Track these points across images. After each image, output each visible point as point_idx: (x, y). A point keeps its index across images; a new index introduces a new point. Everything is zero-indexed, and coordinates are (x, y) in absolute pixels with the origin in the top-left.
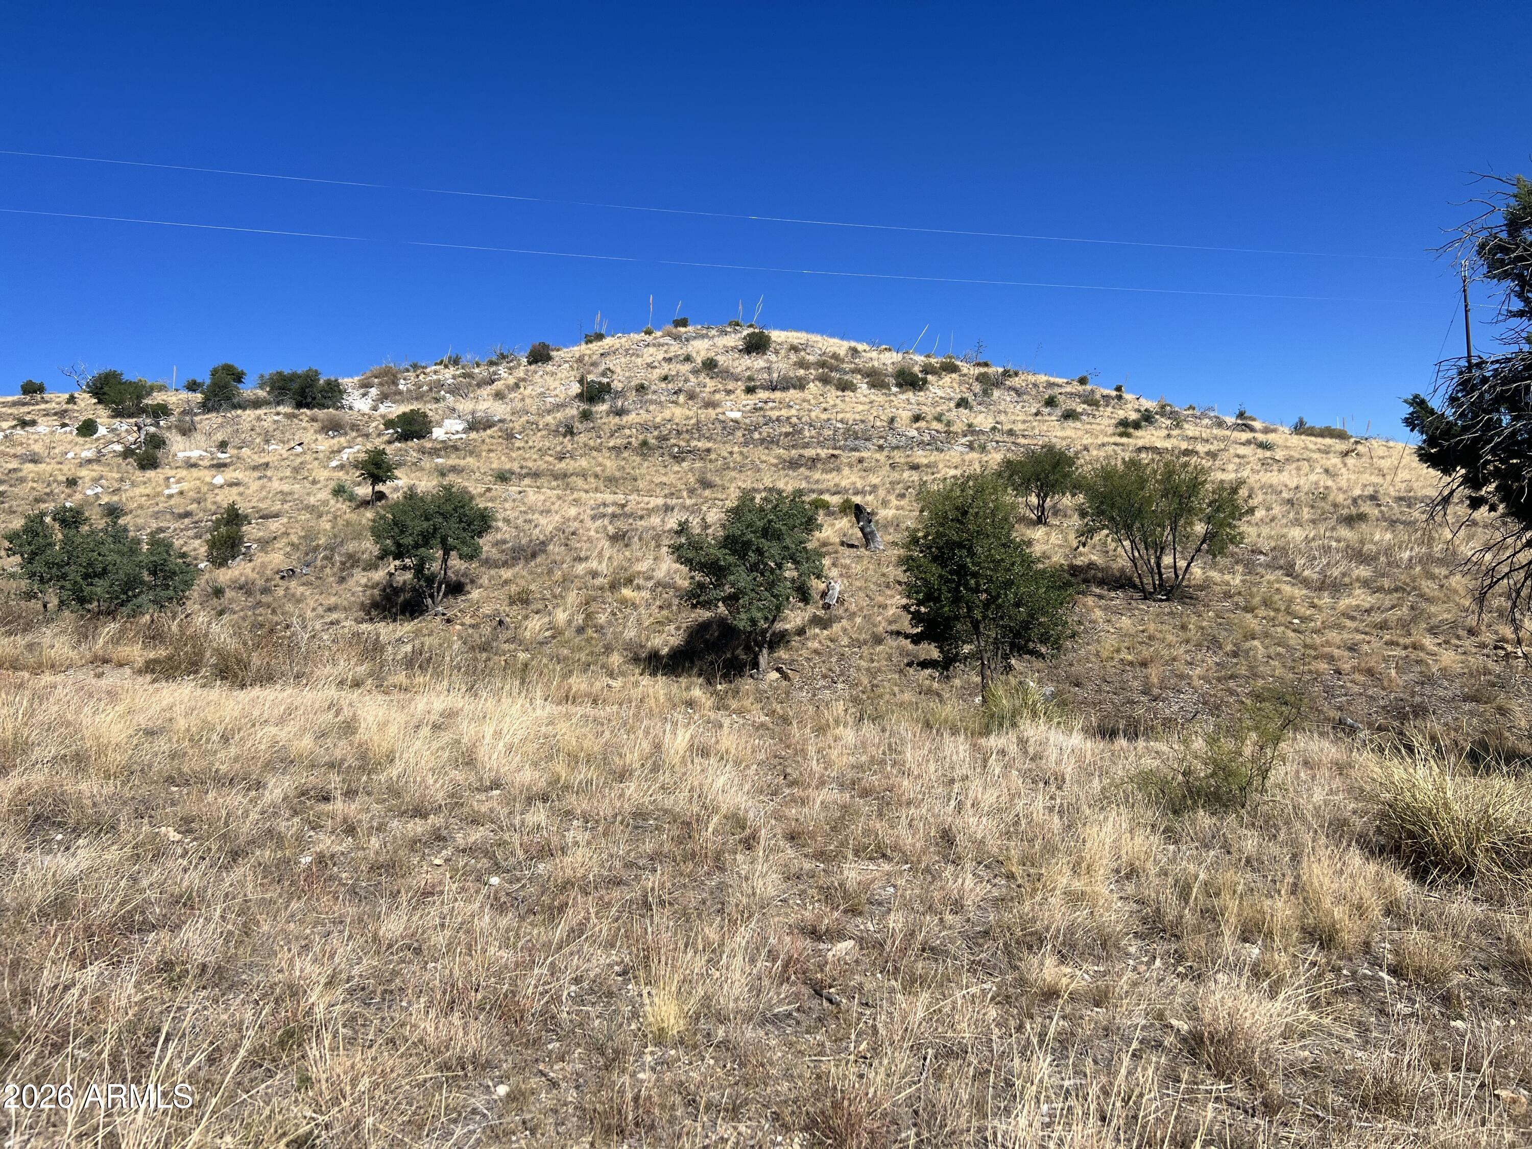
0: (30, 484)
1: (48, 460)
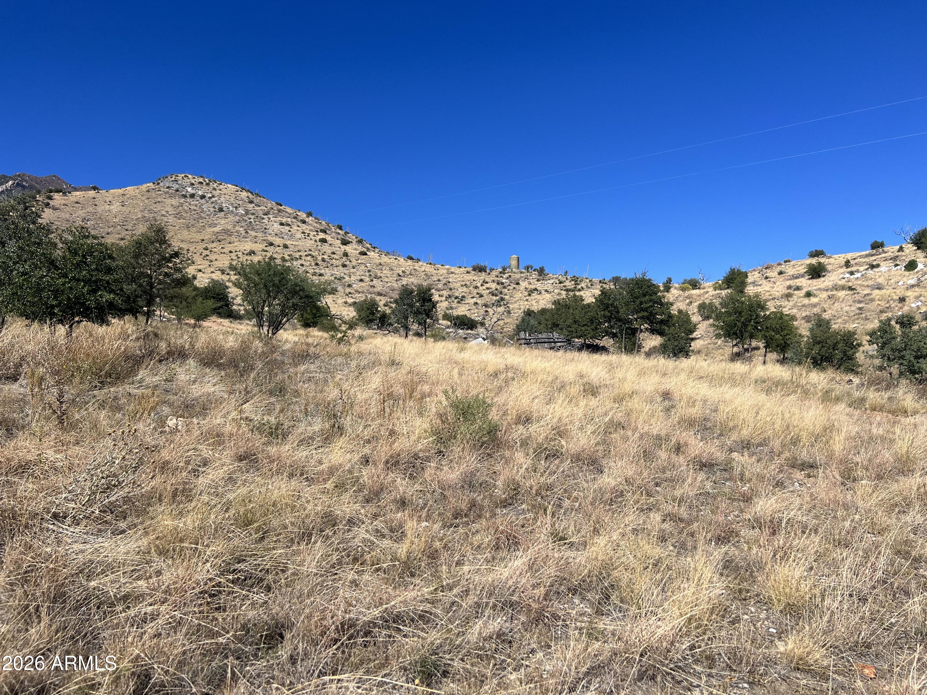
0: (877, 302)
1: (887, 287)
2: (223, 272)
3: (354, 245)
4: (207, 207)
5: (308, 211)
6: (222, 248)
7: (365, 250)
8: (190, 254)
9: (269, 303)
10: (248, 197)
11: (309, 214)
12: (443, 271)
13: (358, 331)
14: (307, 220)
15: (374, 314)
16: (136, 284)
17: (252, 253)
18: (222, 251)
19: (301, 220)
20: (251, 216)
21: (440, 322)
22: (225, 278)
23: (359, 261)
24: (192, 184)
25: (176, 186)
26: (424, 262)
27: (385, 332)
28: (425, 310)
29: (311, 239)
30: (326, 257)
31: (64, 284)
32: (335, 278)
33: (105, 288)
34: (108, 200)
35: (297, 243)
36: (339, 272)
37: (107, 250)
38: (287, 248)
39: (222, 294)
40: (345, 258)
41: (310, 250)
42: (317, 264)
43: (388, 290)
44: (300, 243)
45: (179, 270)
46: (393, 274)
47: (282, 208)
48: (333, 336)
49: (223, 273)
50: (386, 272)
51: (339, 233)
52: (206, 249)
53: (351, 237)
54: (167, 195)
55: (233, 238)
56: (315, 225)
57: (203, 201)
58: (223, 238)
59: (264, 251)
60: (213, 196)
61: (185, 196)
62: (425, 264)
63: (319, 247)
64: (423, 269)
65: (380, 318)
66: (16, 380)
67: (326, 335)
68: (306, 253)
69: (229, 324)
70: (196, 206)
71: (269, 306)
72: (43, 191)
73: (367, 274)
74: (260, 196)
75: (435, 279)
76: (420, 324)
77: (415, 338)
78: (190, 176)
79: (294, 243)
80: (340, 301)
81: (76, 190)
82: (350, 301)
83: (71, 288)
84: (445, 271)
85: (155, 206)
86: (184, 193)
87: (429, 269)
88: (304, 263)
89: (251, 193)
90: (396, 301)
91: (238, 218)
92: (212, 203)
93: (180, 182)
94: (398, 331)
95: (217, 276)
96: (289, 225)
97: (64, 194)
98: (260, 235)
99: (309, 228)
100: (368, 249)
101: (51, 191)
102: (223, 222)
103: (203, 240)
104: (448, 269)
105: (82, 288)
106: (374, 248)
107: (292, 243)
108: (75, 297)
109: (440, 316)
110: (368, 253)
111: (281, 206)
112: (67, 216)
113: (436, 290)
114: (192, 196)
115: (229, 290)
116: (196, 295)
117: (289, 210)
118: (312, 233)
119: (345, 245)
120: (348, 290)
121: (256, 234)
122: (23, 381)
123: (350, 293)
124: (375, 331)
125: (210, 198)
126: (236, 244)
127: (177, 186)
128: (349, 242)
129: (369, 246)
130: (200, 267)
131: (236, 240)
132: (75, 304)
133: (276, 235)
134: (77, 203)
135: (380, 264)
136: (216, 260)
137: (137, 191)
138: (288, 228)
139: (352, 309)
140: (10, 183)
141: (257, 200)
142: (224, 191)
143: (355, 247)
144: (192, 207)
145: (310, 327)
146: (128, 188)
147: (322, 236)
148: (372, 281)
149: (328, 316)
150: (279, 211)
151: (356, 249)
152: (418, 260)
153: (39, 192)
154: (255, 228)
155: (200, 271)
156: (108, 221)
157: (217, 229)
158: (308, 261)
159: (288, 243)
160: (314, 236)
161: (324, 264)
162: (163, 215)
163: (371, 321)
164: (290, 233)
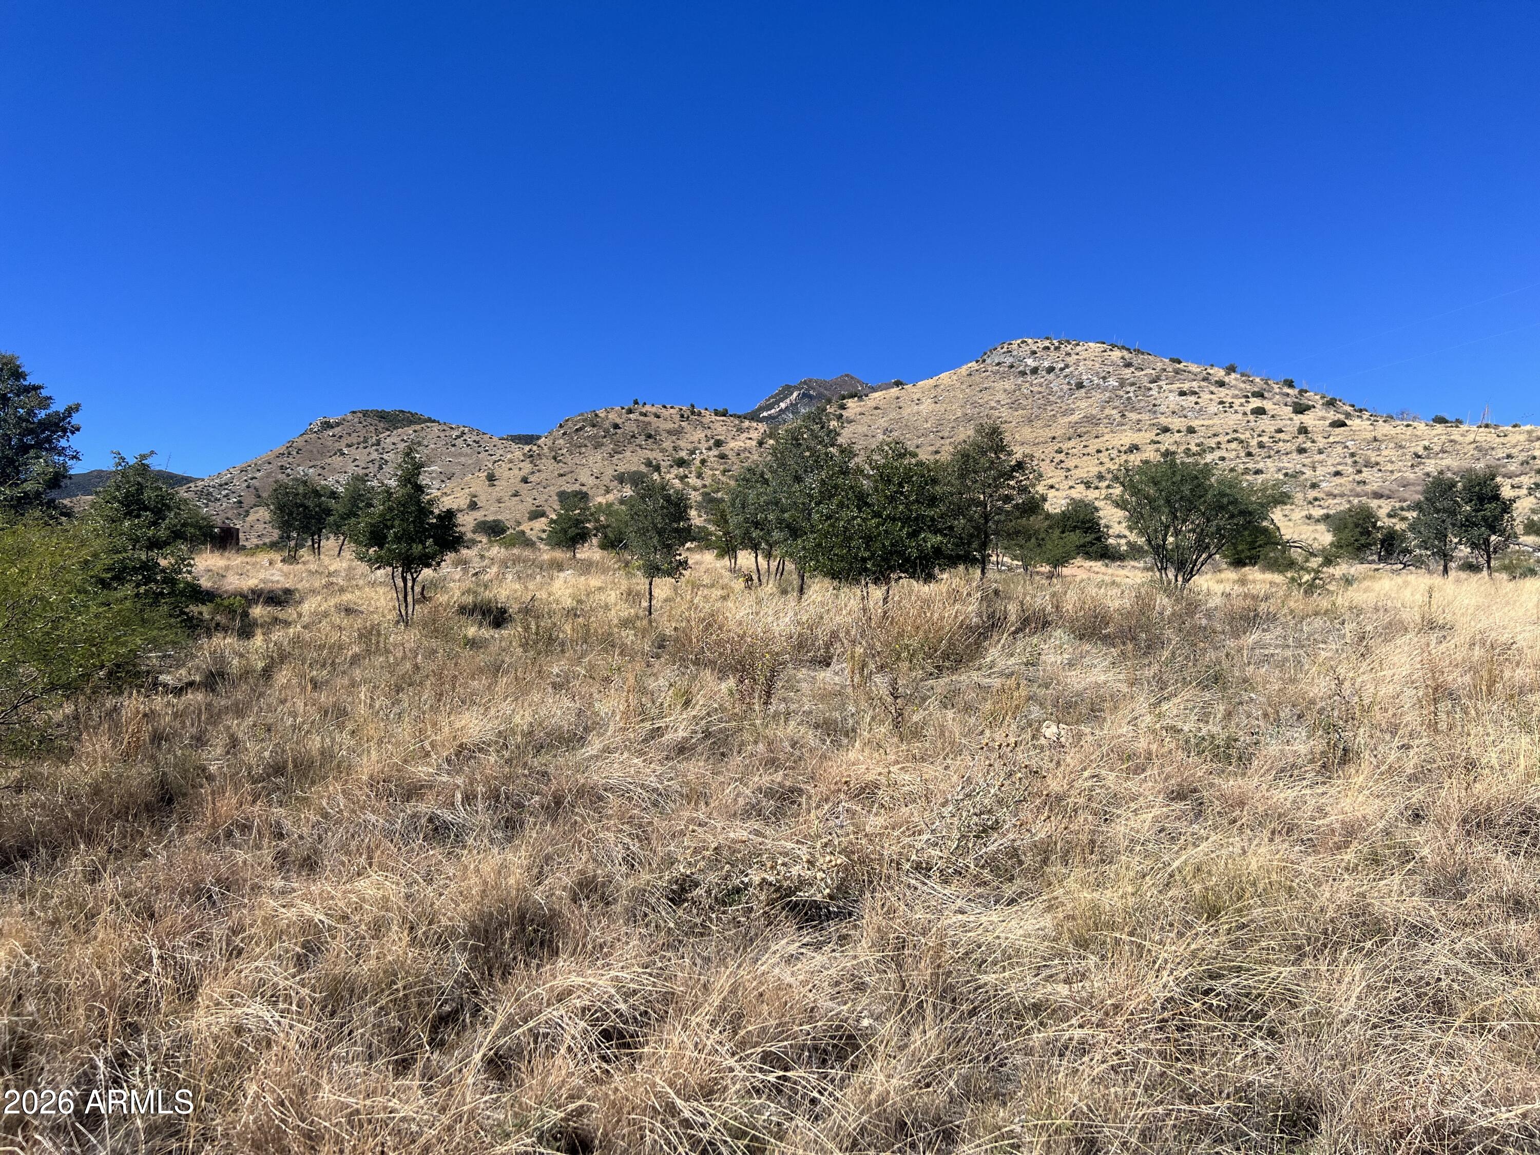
2: (1088, 485)
3: (1319, 411)
4: (1058, 384)
5: (1227, 365)
6: (1085, 446)
7: (1342, 417)
8: (1035, 462)
9: (1175, 528)
10: (1123, 358)
11: (1231, 369)
12: (1517, 437)
13: (1341, 569)
14: (1227, 379)
15: (1369, 533)
16: (964, 517)
17: (1134, 448)
18: (1086, 451)
19: (1217, 382)
20: (1128, 389)
21: (1522, 539)
22: (1092, 495)
23: (1331, 439)
24: (1034, 353)
25: (1009, 360)
26: (1471, 424)
27: (1395, 567)
28: (1484, 519)
29: (1236, 412)
30: (1265, 439)
31: (877, 527)
32: (1286, 475)
33: (929, 527)
34: (915, 397)
35: (1211, 422)
36: (1293, 463)
37: (929, 471)
38: (1195, 432)
39: (1090, 521)
40: (1302, 438)
41: (1235, 431)
42: (1249, 454)
43: (1394, 486)
44: (1216, 421)
45: (1023, 490)
46: (1404, 454)
47: (1181, 366)
48: (1293, 579)
49: (1088, 487)
50: (1389, 452)
51: (1288, 395)
52: (1059, 451)
53: (1312, 397)
54: (998, 376)
55: (1101, 429)
56: (1243, 385)
57: (1052, 376)
58: (1084, 430)
59: (1154, 442)
60: (1067, 366)
61: (1023, 373)
62: (1475, 428)
63: (1252, 424)
64: (1471, 437)
65: (1383, 542)
66: (828, 665)
67: (1278, 578)
68: (1229, 437)
69: (1103, 569)
70: (1041, 385)
71: (1177, 533)
72: (834, 399)
73: (1349, 461)
74: (1143, 353)
75: (1500, 454)
76: (1474, 546)
77: (1463, 575)
78: (1030, 341)
79: (1206, 423)
80: (1298, 515)
81: (874, 390)
82: (1317, 512)
83: (886, 531)
84: (1522, 438)
85: (980, 395)
86: (1021, 368)
87: (1485, 436)
88: (1226, 455)
89: (1128, 350)
90: (1418, 506)
91: (1108, 394)
92: (1066, 376)
93: (1015, 353)
94: (1423, 562)
95: (1079, 492)
96: (1196, 393)
97: (860, 398)
98: (1145, 417)
99: (1230, 392)
100: (1348, 415)
101: (844, 398)
102: (1083, 404)
103: (1054, 438)
104: (1529, 433)
105: (900, 530)
106: (1361, 411)
107: (1202, 422)
108: (892, 545)
109: (1519, 529)
110: (1348, 422)
111: (1180, 362)
112: (865, 429)
113: (1504, 476)
114: (1035, 371)
115: (1101, 513)
116: (1050, 527)
117: (1194, 368)
118: (1237, 402)
119: (1301, 413)
120: (1312, 494)
121: (1139, 416)
122: (835, 666)
123: (1316, 499)
124: (1374, 566)
125: (1062, 369)
126: (1107, 437)
127: (1011, 360)
128: (1308, 408)
129: (1349, 409)
130: (1050, 482)
131: (1106, 431)
132: (891, 553)
133: (1173, 413)
134: (876, 408)
135: (1375, 439)
136: (1076, 467)
137: (955, 377)
138: (1193, 399)
139: (1322, 527)
140: (795, 394)
141: (1137, 360)
142: (1084, 355)
143: (1320, 414)
144: (1035, 389)
145: (1245, 565)
146: (942, 376)
147: (1256, 403)
148: (1360, 472)
149: (1278, 544)
150: (1177, 372)
151: (1323, 418)
152: (1459, 422)
153: (829, 401)
154: (1138, 406)
155: (1052, 487)
156: (916, 429)
157: (1075, 418)
158: (1232, 452)
159: (1195, 423)
160: (1242, 405)
161: (1263, 452)
162: (992, 408)
163: (1367, 546)
164: (1197, 407)
